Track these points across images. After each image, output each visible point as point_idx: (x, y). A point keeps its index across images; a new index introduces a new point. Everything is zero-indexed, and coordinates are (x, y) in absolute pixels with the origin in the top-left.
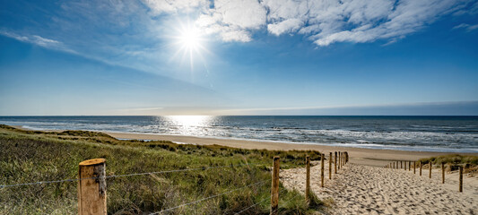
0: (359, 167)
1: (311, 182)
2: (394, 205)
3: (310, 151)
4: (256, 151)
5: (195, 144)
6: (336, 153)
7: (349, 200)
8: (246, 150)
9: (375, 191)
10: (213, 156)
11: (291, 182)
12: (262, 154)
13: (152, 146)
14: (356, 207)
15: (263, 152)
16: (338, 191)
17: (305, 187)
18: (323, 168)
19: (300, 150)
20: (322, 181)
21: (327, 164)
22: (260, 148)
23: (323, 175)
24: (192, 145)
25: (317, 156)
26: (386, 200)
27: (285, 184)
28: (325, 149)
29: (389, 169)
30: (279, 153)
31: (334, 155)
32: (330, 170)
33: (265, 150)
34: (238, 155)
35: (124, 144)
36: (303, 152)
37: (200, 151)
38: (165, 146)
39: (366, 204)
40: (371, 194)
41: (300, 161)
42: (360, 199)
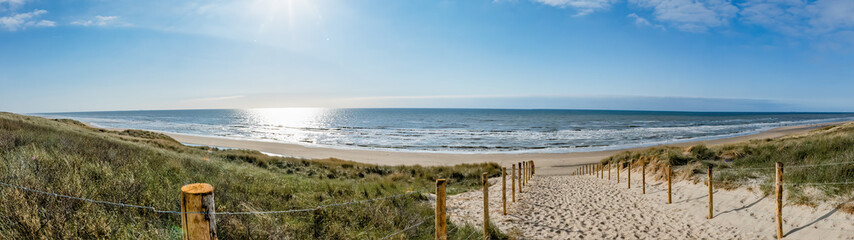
0: (547, 180)
1: (490, 209)
2: (582, 219)
3: (486, 164)
4: (402, 169)
5: (298, 157)
6: (520, 164)
7: (536, 225)
8: (386, 168)
9: (563, 207)
10: (330, 177)
11: (462, 213)
12: (413, 172)
13: (231, 158)
14: (545, 233)
15: (415, 171)
16: (523, 217)
17: (481, 219)
18: (504, 188)
19: (471, 163)
20: (505, 207)
21: (509, 182)
22: (410, 163)
23: (504, 198)
24: (293, 159)
25: (495, 171)
26: (574, 215)
27: (454, 218)
28: (506, 159)
29: (576, 177)
30: (441, 170)
31: (517, 167)
32: (513, 189)
33: (417, 166)
34: (372, 176)
35: (191, 152)
36: (476, 166)
37: (307, 169)
38: (250, 159)
39: (555, 226)
40: (560, 211)
41: (472, 181)
42: (549, 220)
